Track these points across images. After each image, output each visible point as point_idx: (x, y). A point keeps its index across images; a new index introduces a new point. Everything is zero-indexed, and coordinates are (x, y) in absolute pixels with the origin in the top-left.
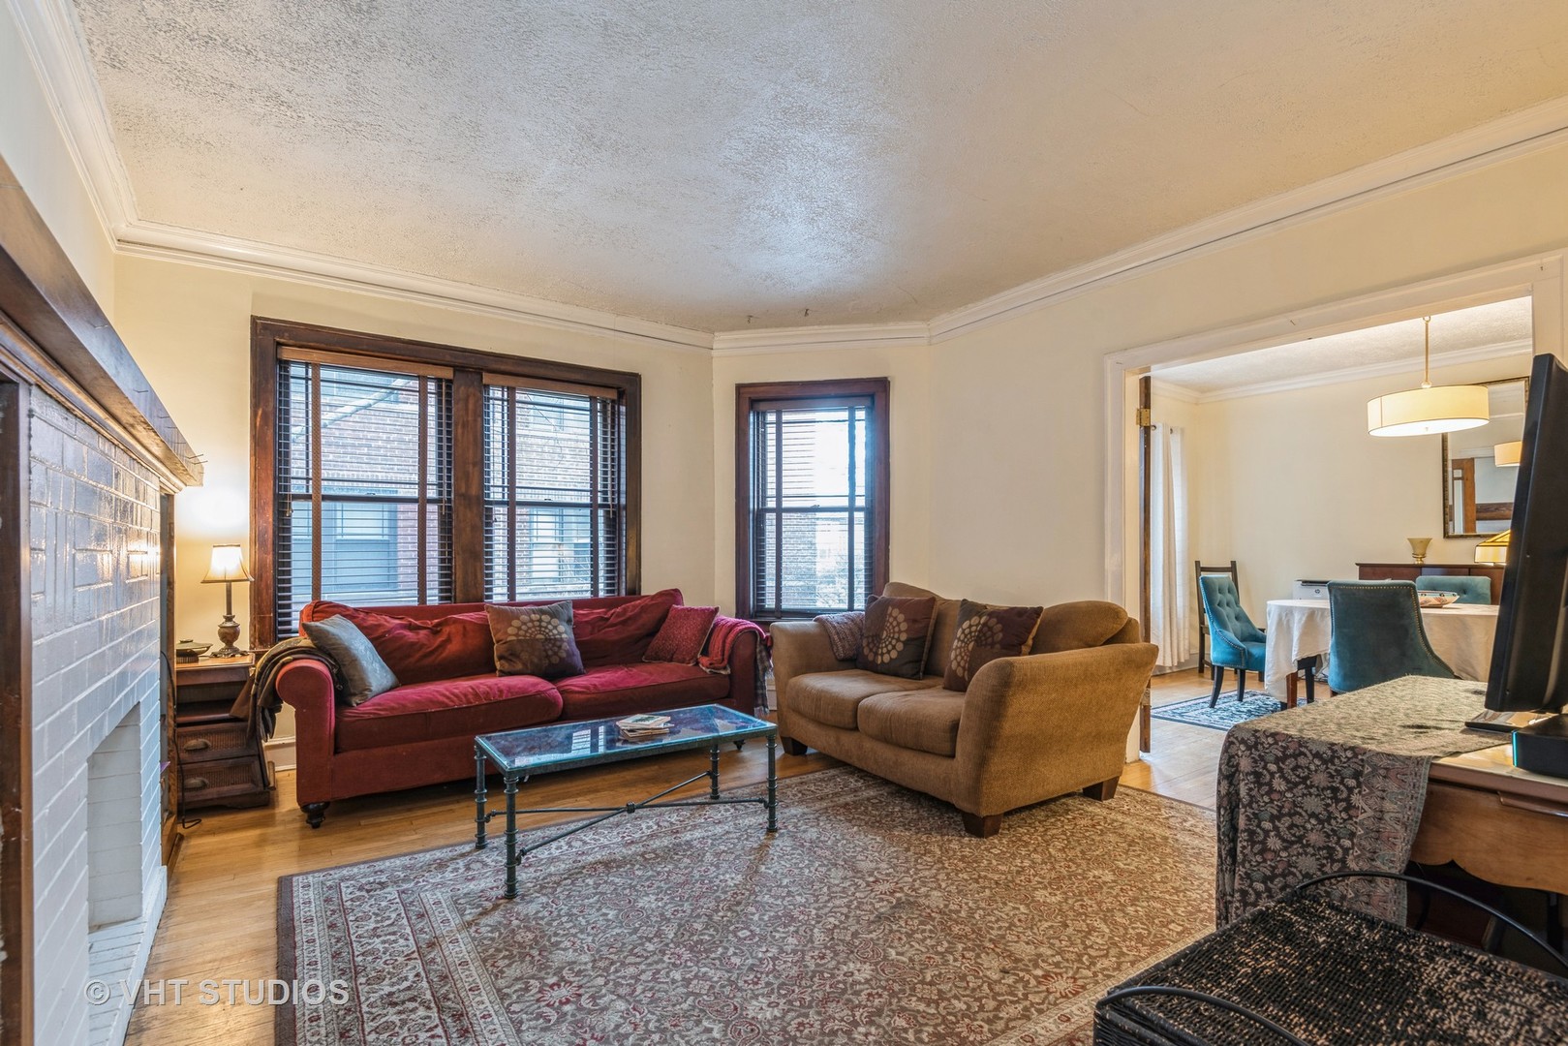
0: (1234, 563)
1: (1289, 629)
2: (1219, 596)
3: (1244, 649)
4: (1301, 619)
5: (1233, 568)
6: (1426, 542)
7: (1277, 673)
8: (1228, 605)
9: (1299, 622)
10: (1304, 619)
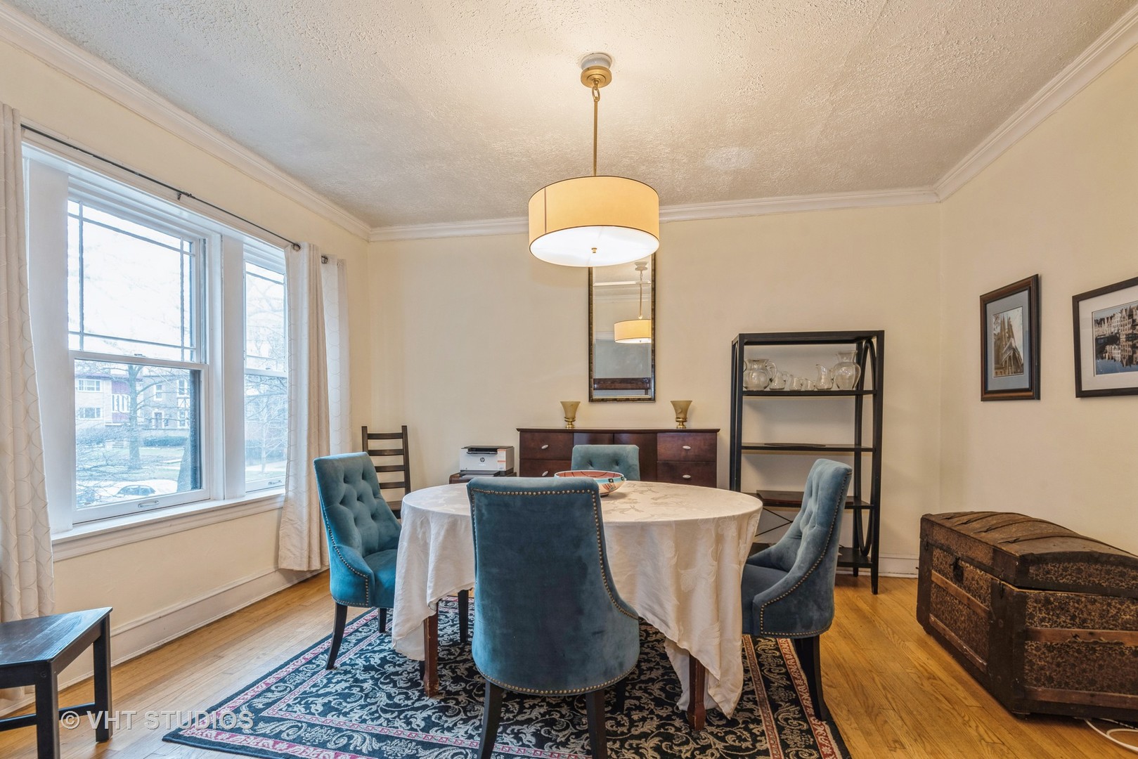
0: (404, 428)
1: (425, 546)
2: (343, 488)
3: (369, 576)
4: (438, 533)
5: (403, 435)
6: (575, 406)
7: (408, 620)
8: (360, 499)
9: (436, 538)
10: (443, 533)
